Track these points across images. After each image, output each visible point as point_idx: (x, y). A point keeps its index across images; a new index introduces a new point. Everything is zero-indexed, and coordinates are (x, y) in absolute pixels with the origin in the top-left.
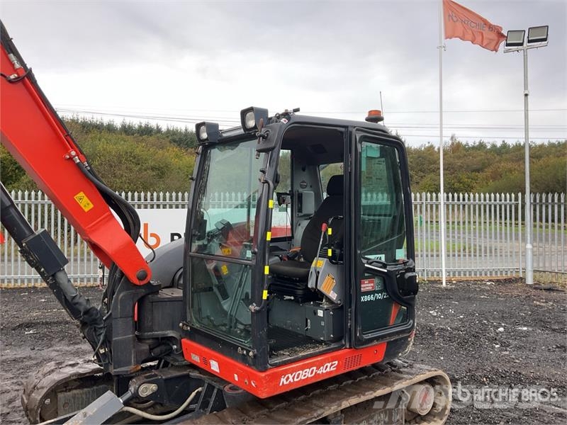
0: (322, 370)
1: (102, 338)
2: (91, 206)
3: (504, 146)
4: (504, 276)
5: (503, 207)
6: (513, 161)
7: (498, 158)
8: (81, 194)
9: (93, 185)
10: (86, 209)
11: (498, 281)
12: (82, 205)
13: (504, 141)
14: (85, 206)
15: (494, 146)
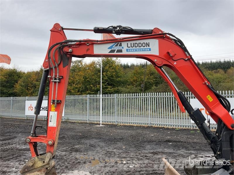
1: (219, 148)
2: (212, 100)
8: (209, 96)
9: (212, 92)
10: (211, 101)
12: (209, 100)
14: (210, 100)
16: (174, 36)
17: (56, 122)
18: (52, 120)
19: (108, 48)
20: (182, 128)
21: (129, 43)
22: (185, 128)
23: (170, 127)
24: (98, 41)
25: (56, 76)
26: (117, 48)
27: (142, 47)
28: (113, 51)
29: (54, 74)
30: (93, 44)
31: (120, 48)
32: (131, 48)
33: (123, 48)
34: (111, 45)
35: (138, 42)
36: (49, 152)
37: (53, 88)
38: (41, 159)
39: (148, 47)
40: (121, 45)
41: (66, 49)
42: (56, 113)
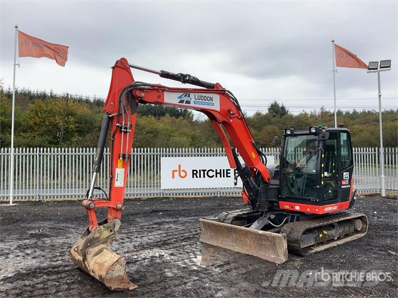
0: (334, 208)
3: (355, 113)
4: (369, 193)
5: (368, 155)
6: (362, 123)
7: (352, 122)
8: (253, 153)
9: (255, 149)
10: (254, 157)
11: (365, 195)
13: (354, 110)
15: (348, 113)
16: (232, 95)
17: (123, 181)
18: (118, 179)
19: (178, 98)
20: (149, 196)
21: (197, 94)
22: (152, 196)
23: (132, 197)
24: (169, 88)
25: (126, 124)
26: (186, 99)
27: (207, 101)
28: (182, 102)
29: (123, 122)
30: (163, 91)
31: (188, 99)
32: (198, 100)
33: (191, 99)
34: (180, 94)
35: (204, 95)
36: (116, 218)
37: (122, 139)
38: (108, 227)
39: (211, 102)
40: (189, 96)
41: (138, 93)
42: (123, 170)
